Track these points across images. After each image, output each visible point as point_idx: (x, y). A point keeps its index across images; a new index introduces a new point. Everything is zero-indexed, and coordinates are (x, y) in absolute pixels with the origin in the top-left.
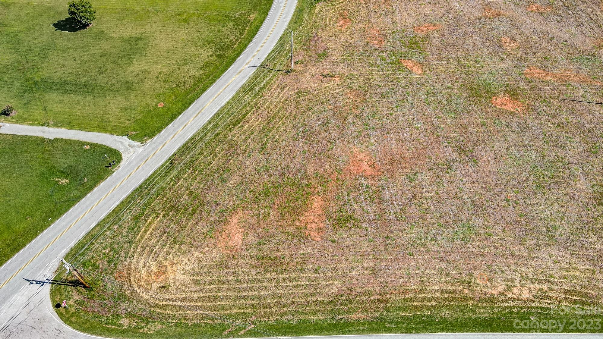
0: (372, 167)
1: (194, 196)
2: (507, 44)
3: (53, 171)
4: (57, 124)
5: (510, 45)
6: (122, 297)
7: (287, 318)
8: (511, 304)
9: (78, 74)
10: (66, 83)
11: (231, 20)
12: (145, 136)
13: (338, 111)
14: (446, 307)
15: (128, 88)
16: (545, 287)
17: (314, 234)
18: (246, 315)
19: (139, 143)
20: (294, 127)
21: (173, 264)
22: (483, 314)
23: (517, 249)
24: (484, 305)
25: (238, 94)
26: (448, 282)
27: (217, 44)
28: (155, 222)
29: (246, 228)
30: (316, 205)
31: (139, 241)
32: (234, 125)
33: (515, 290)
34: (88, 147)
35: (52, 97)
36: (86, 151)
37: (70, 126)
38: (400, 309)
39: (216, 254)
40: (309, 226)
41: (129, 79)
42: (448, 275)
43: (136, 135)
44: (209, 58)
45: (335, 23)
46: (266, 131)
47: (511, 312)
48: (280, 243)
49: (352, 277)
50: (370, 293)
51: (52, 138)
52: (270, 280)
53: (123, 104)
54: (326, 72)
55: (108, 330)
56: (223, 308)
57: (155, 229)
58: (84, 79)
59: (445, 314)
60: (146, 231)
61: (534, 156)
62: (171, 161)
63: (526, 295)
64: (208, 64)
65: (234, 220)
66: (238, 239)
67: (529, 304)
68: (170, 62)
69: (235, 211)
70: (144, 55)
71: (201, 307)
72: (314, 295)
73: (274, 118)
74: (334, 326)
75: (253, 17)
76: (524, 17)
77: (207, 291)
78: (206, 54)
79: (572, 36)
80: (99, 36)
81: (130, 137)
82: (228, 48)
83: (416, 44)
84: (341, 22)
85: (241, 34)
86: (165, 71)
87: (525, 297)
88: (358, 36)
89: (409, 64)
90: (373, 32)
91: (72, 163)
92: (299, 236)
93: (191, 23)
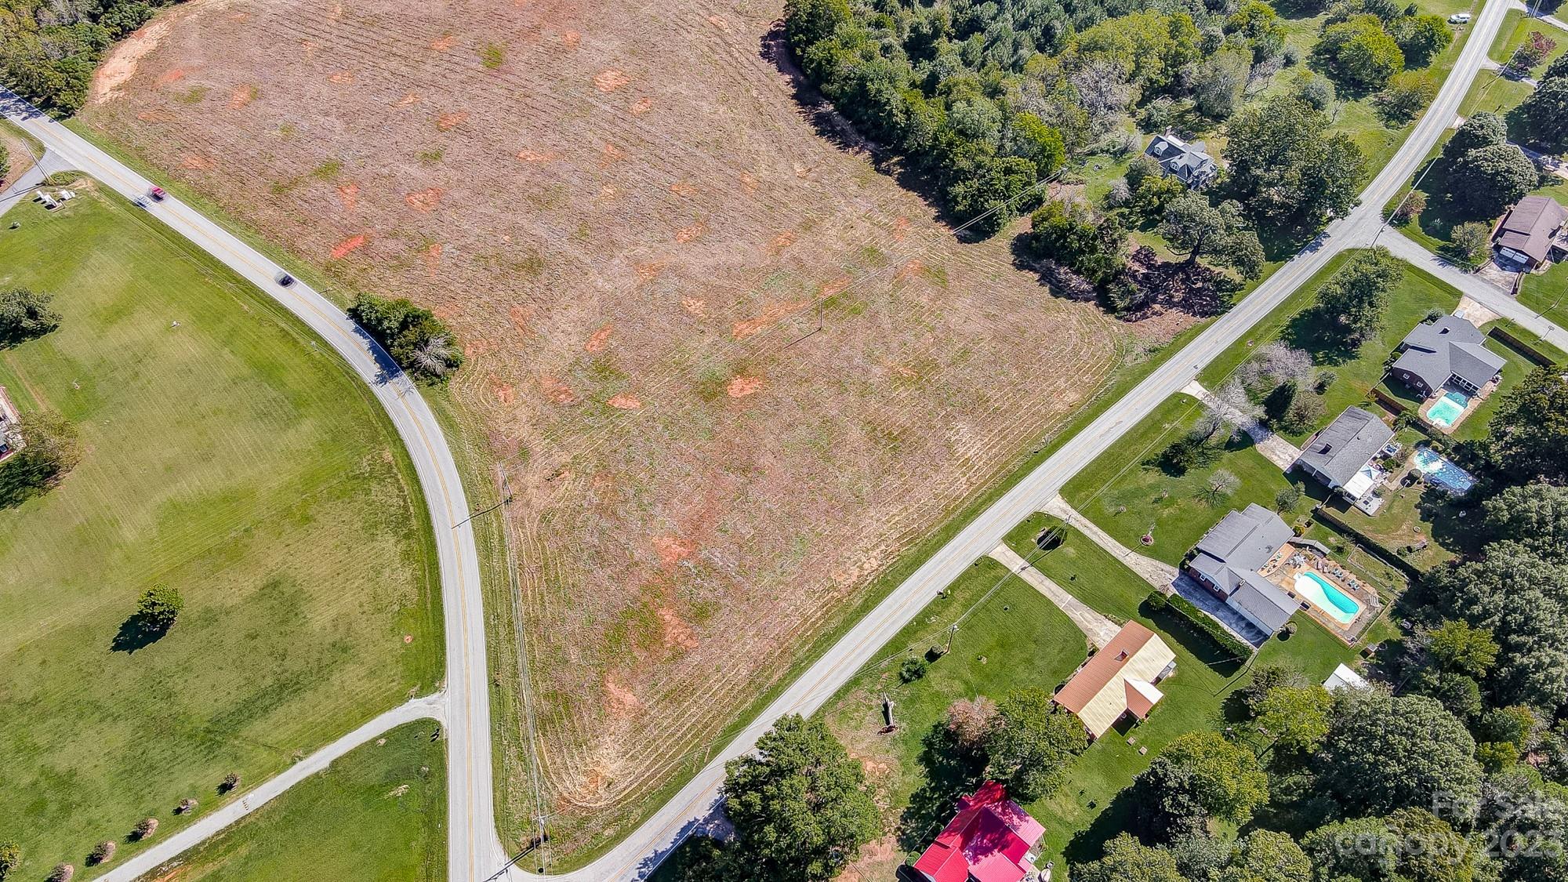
0: (683, 544)
2: (693, 307)
3: (373, 792)
4: (309, 750)
5: (696, 306)
6: (583, 823)
7: (728, 722)
8: (870, 579)
9: (250, 682)
10: (248, 703)
11: (365, 478)
12: (434, 681)
13: (601, 510)
14: (830, 618)
15: (345, 650)
16: (883, 547)
17: (689, 643)
18: (697, 746)
19: (438, 694)
20: (577, 559)
21: (597, 763)
22: (858, 602)
23: (847, 530)
24: (854, 594)
25: (481, 567)
26: (818, 598)
27: (388, 524)
28: (542, 745)
29: (629, 685)
30: (667, 617)
31: (547, 772)
33: (866, 566)
34: (383, 742)
35: (257, 728)
36: (386, 744)
37: (328, 738)
38: (802, 646)
39: (625, 724)
40: (679, 640)
41: (330, 640)
42: (814, 592)
43: (422, 688)
44: (399, 546)
45: (496, 399)
46: (553, 583)
47: (875, 585)
48: (669, 673)
49: (749, 652)
50: (772, 653)
51: (327, 765)
52: (689, 707)
53: (362, 671)
54: (548, 473)
55: (604, 848)
56: (673, 757)
57: (549, 752)
58: (269, 681)
59: (835, 623)
60: (543, 760)
61: (802, 432)
62: (494, 684)
63: (875, 564)
64: (407, 555)
65: (611, 686)
66: (630, 699)
67: (881, 569)
68: (356, 585)
69: (604, 678)
70: (311, 599)
71: (657, 772)
72: (733, 689)
73: (546, 564)
74: (766, 697)
75: (388, 455)
76: (683, 256)
77: (648, 757)
78: (389, 545)
79: (744, 253)
80: (210, 618)
81: (418, 696)
82: (407, 518)
83: (604, 369)
84: (501, 393)
85: (401, 489)
86: (364, 599)
87: (875, 566)
88: (536, 402)
89: (619, 402)
90: (548, 384)
91: (385, 768)
92: (679, 655)
93: (319, 517)
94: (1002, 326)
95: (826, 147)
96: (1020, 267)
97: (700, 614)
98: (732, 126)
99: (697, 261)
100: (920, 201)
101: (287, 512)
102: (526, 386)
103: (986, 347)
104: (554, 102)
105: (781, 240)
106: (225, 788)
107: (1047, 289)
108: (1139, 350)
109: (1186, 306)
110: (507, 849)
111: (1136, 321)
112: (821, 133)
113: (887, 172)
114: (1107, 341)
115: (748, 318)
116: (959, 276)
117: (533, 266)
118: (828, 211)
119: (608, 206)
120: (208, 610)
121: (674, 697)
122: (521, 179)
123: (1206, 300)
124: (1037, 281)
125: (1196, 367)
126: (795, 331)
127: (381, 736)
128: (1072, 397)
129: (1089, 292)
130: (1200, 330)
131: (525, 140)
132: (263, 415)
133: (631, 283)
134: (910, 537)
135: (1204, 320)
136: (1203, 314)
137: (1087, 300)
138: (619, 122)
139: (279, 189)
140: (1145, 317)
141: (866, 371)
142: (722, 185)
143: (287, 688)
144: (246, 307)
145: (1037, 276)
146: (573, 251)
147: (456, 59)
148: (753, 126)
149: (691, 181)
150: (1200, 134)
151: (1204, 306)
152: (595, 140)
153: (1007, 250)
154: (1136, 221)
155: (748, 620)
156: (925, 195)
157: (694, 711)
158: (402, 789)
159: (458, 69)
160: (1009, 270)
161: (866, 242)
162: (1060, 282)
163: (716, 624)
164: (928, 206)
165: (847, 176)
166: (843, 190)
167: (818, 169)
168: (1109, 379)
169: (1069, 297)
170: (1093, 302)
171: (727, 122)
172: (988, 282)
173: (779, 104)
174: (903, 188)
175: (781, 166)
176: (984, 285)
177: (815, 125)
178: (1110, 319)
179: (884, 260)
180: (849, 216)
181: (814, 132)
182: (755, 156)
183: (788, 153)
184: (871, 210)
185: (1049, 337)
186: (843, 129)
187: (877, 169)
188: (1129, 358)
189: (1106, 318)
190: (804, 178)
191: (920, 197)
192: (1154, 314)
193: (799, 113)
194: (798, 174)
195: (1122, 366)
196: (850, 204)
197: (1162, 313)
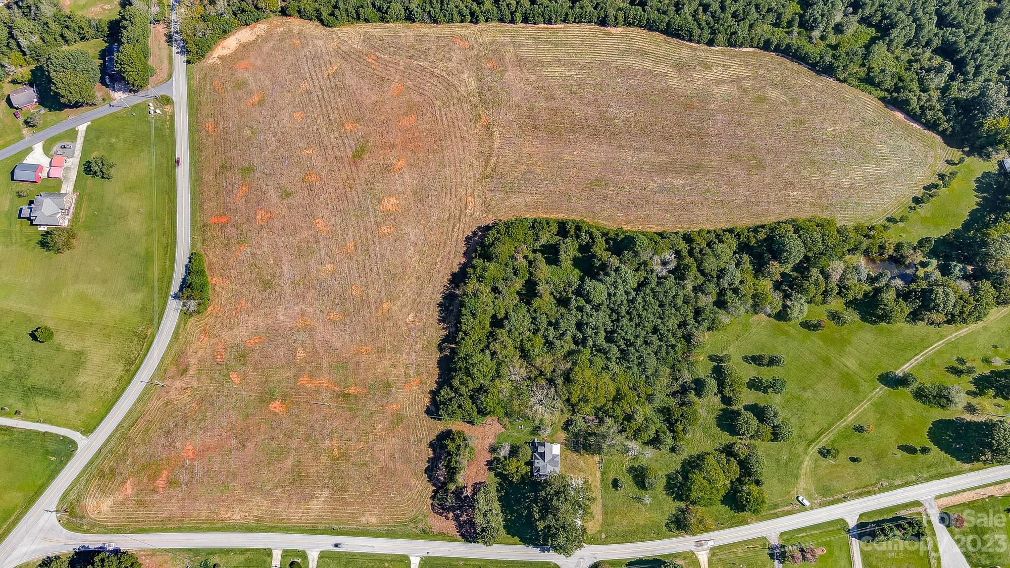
0: (194, 453)
1: (112, 470)
2: (299, 354)
3: (47, 453)
4: (45, 422)
5: (301, 354)
6: (82, 517)
7: (145, 526)
8: (231, 521)
9: (50, 382)
10: (44, 389)
11: (136, 335)
12: (88, 432)
13: (185, 416)
14: (206, 523)
15: (78, 397)
16: (247, 514)
19: (85, 437)
20: (161, 428)
21: (103, 503)
22: (219, 525)
23: (243, 497)
24: (220, 521)
25: (134, 404)
26: (209, 513)
27: (126, 360)
28: (95, 482)
29: (133, 485)
30: (164, 475)
31: (89, 491)
32: (132, 426)
33: (235, 516)
34: (62, 438)
35: (39, 400)
36: (61, 440)
37: (51, 422)
38: (187, 524)
39: (119, 497)
40: (159, 486)
41: (78, 389)
42: (210, 510)
43: (84, 431)
44: (122, 372)
45: (198, 339)
46: (147, 430)
47: (229, 525)
48: (146, 494)
49: (172, 510)
50: (177, 517)
51: (44, 431)
52: (140, 511)
53: (76, 409)
54: (185, 386)
55: (80, 530)
56: (122, 522)
57: (95, 486)
58: (54, 387)
59: (204, 525)
60: (91, 487)
61: (274, 444)
62: (100, 449)
63: (238, 517)
64: (121, 378)
65: (129, 482)
66: (129, 492)
67: (237, 521)
68: (99, 375)
69: (129, 477)
70: (85, 368)
71: (114, 522)
72: (156, 517)
73: (152, 421)
74: (162, 529)
75: (150, 331)
76: (321, 326)
77: (116, 515)
78: (119, 369)
79: (344, 343)
80: (58, 348)
81: (81, 433)
82: (133, 363)
83: (242, 357)
84: (202, 337)
85: (141, 349)
86: (97, 383)
87: (237, 518)
88: (209, 351)
89: (233, 376)
90: (220, 347)
91: (55, 448)
92: (155, 491)
93: (112, 338)
94: (391, 465)
95: (434, 313)
96: (432, 445)
97: (171, 483)
98: (409, 271)
99: (322, 333)
101: (105, 327)
102: (213, 341)
103: (374, 469)
104: (356, 200)
105: (365, 348)
106: (17, 413)
107: (427, 465)
108: (420, 526)
109: (460, 526)
110: (58, 506)
111: (436, 513)
112: (440, 305)
113: (441, 349)
114: (415, 510)
115: (311, 376)
116: (407, 427)
117: (267, 285)
118: (397, 350)
119: (322, 276)
120: (59, 345)
121: (140, 503)
122: (305, 234)
123: (471, 531)
124: (429, 458)
125: (428, 553)
126: (320, 398)
127: (63, 436)
128: (373, 520)
129: (439, 482)
130: (452, 539)
131: (326, 213)
132: (131, 278)
133: (289, 323)
134: (259, 519)
135: (460, 538)
136: (463, 536)
137: (434, 485)
138: (370, 231)
139: (223, 167)
140: (441, 514)
141: (323, 439)
142: (373, 301)
143: (55, 394)
144: (166, 221)
145: (431, 456)
146: (287, 289)
147: (346, 141)
148: (418, 279)
149: (364, 288)
150: (583, 452)
151: (467, 532)
152: (350, 235)
153: (437, 433)
154: (499, 469)
155: (183, 499)
156: (441, 376)
157: (141, 513)
158: (53, 459)
159: (342, 148)
160: (426, 442)
161: (391, 379)
162: (436, 467)
163: (173, 491)
164: (436, 382)
165: (425, 338)
166: (414, 344)
167: (417, 324)
168: (394, 526)
169: (429, 477)
170: (434, 488)
171: (410, 267)
172: (412, 440)
173: (442, 274)
174: (438, 364)
175: (406, 310)
176: (409, 440)
177: (444, 298)
178: (430, 502)
179: (388, 394)
180: (401, 359)
181: (438, 302)
182: (401, 295)
183: (416, 305)
184: (412, 364)
185: (400, 487)
186: (453, 310)
187: (439, 345)
188: (412, 525)
189: (429, 500)
190: (407, 324)
191: (438, 374)
192: (446, 516)
193: (445, 286)
194: (407, 320)
195: (405, 525)
196: (408, 354)
197: (448, 519)
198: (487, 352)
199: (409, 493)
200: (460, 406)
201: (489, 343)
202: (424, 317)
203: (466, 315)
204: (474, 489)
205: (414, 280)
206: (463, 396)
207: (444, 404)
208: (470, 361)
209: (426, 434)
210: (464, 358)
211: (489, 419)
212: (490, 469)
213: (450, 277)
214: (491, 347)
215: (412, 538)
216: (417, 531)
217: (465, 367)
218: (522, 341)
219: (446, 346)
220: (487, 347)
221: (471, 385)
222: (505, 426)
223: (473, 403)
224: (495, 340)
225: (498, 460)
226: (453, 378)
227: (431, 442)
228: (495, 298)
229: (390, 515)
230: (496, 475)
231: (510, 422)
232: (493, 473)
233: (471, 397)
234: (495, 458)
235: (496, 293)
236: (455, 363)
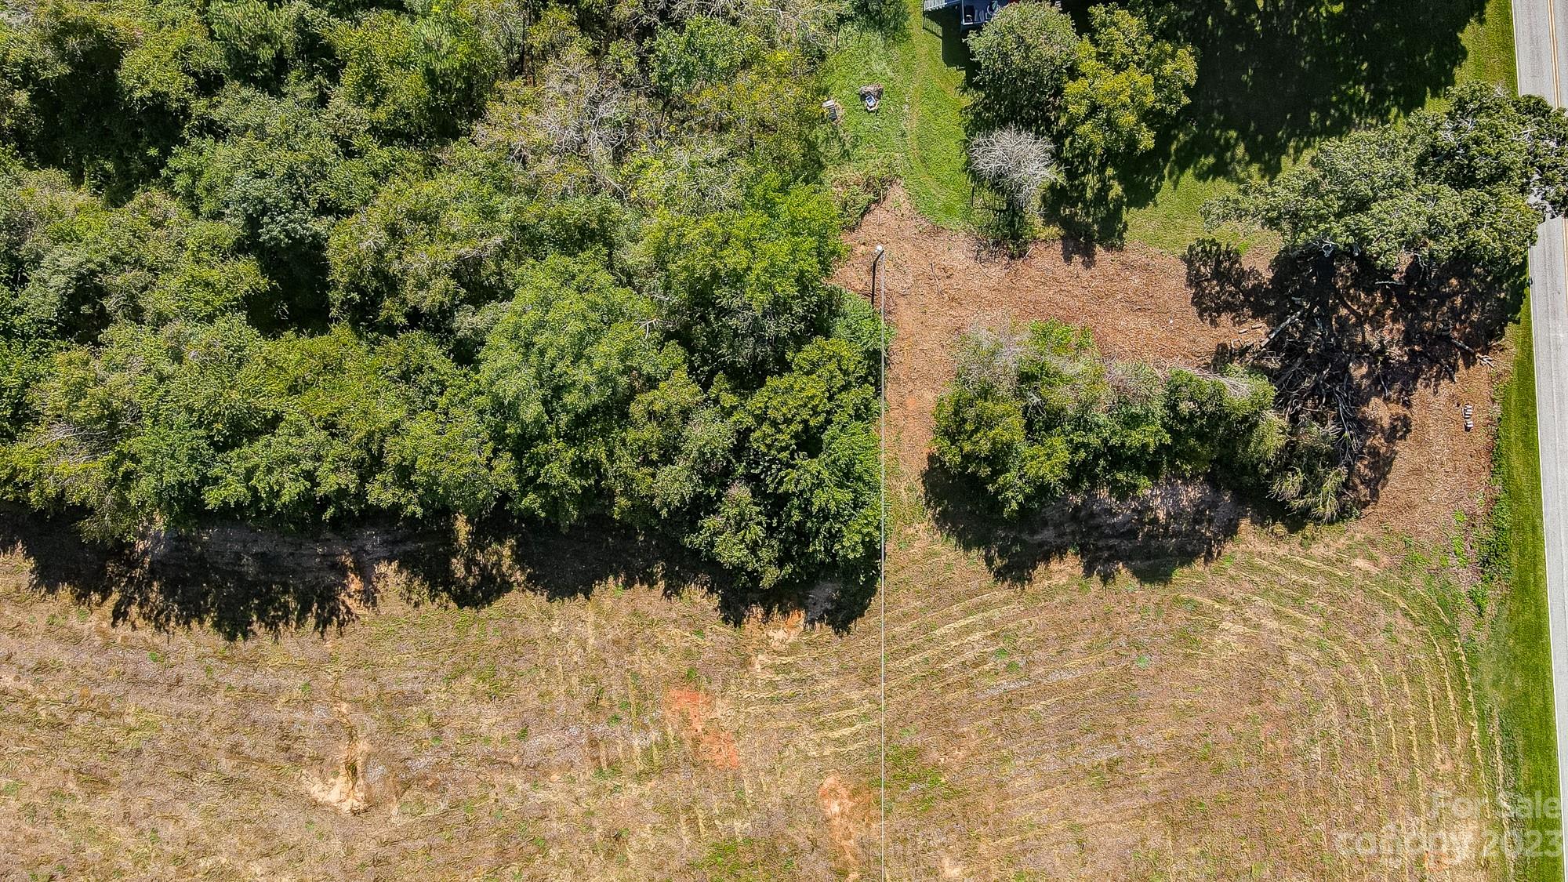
94: (1153, 780)
96: (1018, 571)
100: (650, 599)
107: (1124, 574)
108: (1464, 580)
111: (1375, 494)
112: (235, 627)
113: (490, 588)
114: (1383, 618)
116: (942, 721)
118: (522, 841)
123: (1456, 293)
124: (1087, 574)
130: (1520, 391)
136: (1485, 337)
137: (1230, 530)
140: (1382, 465)
145: (1074, 563)
148: (96, 783)
153: (947, 550)
154: (1105, 189)
156: (636, 575)
161: (686, 846)
162: (1132, 534)
164: (673, 589)
165: (438, 695)
166: (480, 749)
167: (363, 746)
168: (1483, 717)
169: (1186, 557)
170: (1245, 524)
171: (33, 840)
172: (1007, 683)
173: (54, 652)
174: (572, 593)
175: (289, 825)
176: (1009, 703)
177: (192, 612)
178: (1327, 543)
179: (772, 851)
180: (575, 810)
181: (220, 641)
182: (205, 863)
183: (257, 773)
184: (594, 743)
185: (1268, 716)
186: (261, 557)
187: (464, 599)
188: (1466, 621)
189: (1318, 550)
190: (372, 804)
191: (628, 585)
192: (1392, 436)
193: (119, 614)
194: (346, 807)
195: (1473, 659)
196: (536, 772)
197: (1406, 423)
198: (465, 321)
199: (1293, 659)
200: (810, 442)
201: (415, 318)
202: (319, 714)
203: (250, 474)
204: (1229, 307)
205: (106, 805)
206: (744, 435)
207: (802, 535)
208: (531, 411)
209: (967, 613)
210: (518, 455)
211: (849, 279)
212: (1111, 232)
213: (65, 592)
214: (429, 299)
215: (1540, 612)
216: (1493, 594)
217: (570, 439)
218: (387, 135)
219: (470, 563)
220: (436, 323)
221: (679, 390)
222: (877, 190)
223: (784, 367)
224: (391, 285)
225: (1055, 199)
226: (644, 508)
227: (1000, 575)
228: (136, 314)
229: (1427, 749)
230: (1141, 196)
231: (846, 154)
232: (1130, 215)
233: (747, 379)
234: (1051, 217)
235: (104, 319)
236: (554, 506)
